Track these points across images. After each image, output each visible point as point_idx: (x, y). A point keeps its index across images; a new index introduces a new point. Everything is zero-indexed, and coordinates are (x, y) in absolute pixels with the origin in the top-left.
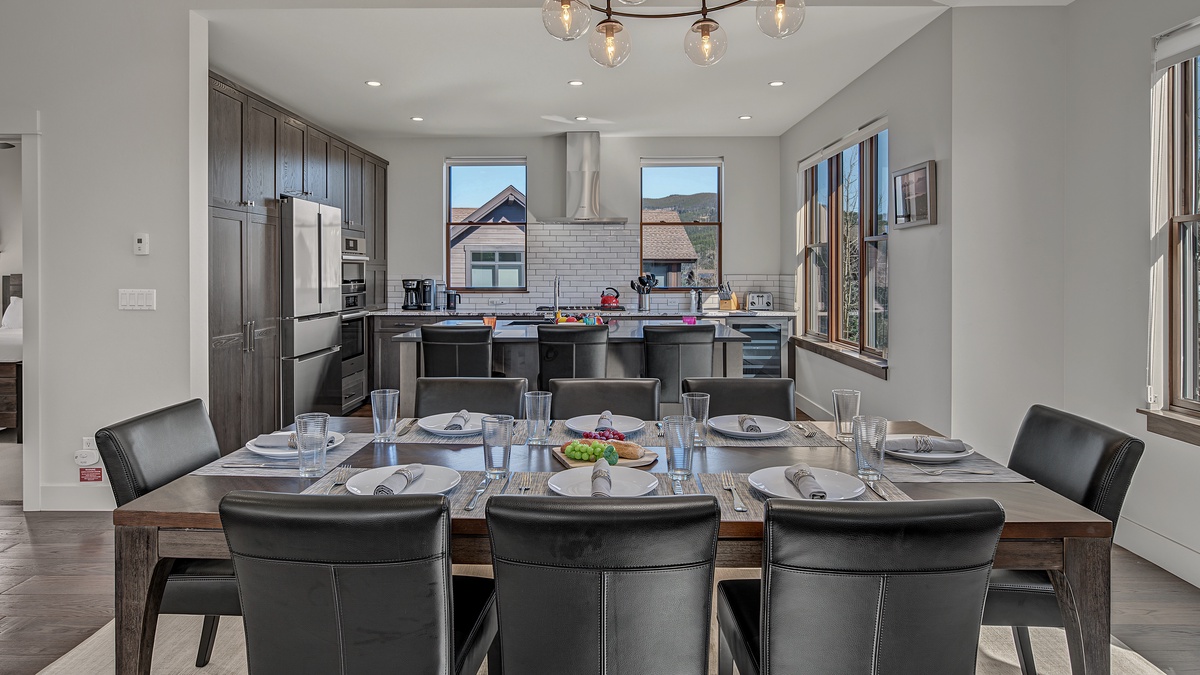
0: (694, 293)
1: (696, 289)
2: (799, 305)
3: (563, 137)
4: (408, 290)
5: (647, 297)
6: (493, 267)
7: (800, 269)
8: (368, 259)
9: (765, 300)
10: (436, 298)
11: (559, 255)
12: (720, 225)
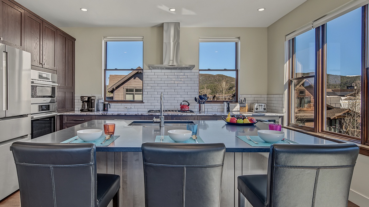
0: (225, 103)
1: (226, 102)
2: (285, 110)
3: (161, 26)
4: (83, 102)
5: (203, 105)
6: (133, 94)
7: (286, 92)
8: (57, 85)
9: (263, 107)
10: (97, 105)
11: (159, 85)
12: (238, 70)
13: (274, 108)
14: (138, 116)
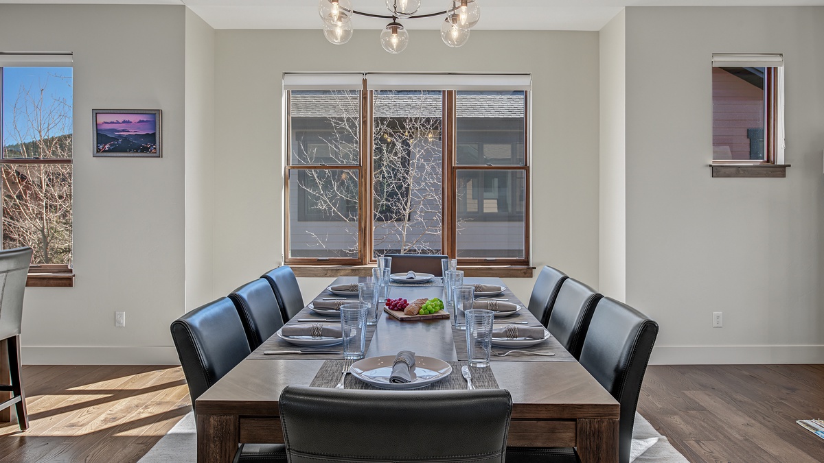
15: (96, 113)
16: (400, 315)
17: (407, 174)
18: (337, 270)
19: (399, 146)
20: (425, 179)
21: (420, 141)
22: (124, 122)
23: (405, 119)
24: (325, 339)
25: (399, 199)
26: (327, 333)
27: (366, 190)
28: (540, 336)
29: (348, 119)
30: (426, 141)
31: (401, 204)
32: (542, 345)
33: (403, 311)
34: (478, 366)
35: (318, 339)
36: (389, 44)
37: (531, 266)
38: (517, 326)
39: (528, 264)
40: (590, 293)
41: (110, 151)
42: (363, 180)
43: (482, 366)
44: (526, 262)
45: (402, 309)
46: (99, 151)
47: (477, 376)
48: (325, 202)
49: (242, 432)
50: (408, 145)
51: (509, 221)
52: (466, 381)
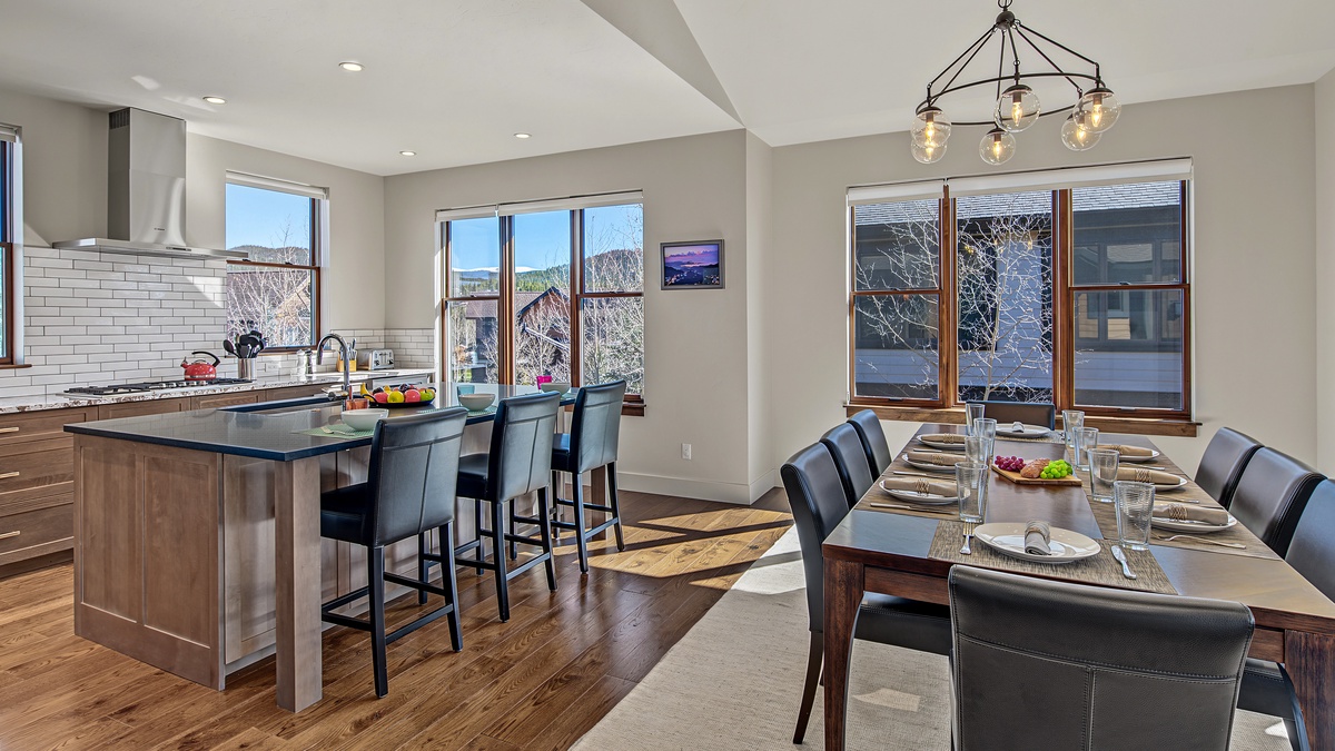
0: (303, 354)
2: (436, 360)
5: (252, 362)
7: (437, 323)
9: (388, 358)
12: (318, 269)
13: (409, 358)
14: (77, 411)
15: (664, 246)
16: (1015, 477)
17: (994, 290)
18: (914, 413)
19: (981, 255)
20: (1020, 298)
21: (1013, 247)
22: (689, 254)
23: (989, 220)
24: (931, 497)
25: (984, 324)
26: (936, 490)
27: (948, 319)
28: (1222, 521)
29: (914, 226)
30: (1021, 248)
31: (985, 330)
32: (1225, 533)
33: (1019, 472)
34: (1134, 548)
35: (924, 496)
36: (990, 154)
37: (1194, 420)
38: (1185, 506)
39: (1189, 419)
40: (1300, 472)
41: (676, 283)
42: (944, 306)
43: (1139, 548)
44: (1186, 415)
45: (1017, 470)
46: (666, 285)
47: (1133, 559)
48: (886, 327)
49: (867, 580)
50: (994, 253)
51: (1159, 351)
52: (1121, 564)
